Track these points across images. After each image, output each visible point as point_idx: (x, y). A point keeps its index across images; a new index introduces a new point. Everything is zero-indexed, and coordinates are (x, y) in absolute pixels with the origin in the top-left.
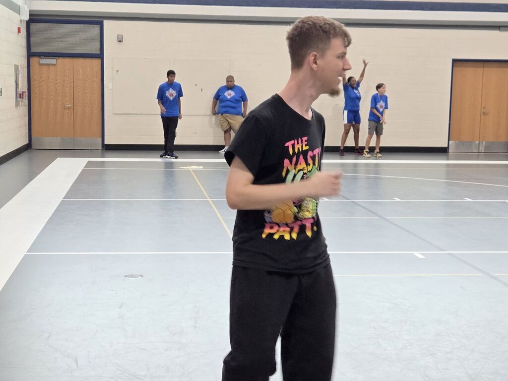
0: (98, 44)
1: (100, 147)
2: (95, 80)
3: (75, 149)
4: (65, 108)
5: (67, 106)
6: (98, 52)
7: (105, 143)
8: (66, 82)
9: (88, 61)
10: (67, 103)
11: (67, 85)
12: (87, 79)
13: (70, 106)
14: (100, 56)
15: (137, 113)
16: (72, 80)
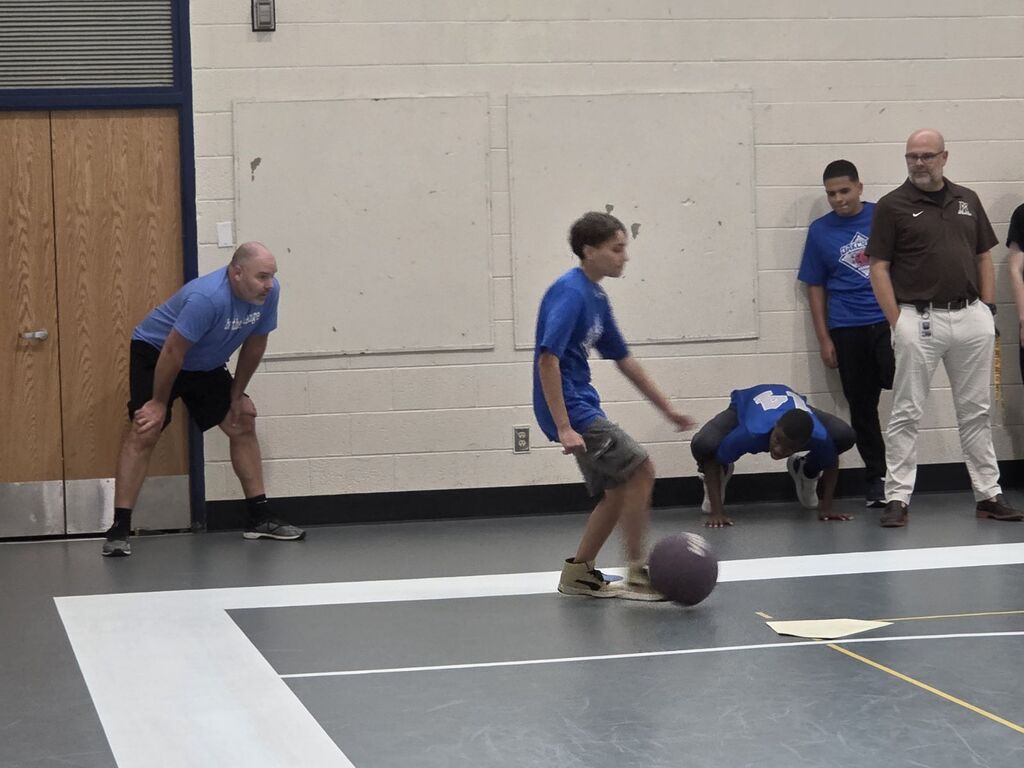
0: (164, 43)
1: (184, 520)
2: (151, 208)
3: (71, 531)
4: (18, 348)
5: (28, 335)
6: (164, 80)
7: (209, 497)
8: (21, 225)
9: (117, 125)
10: (27, 323)
11: (24, 238)
12: (117, 209)
13: (38, 335)
14: (175, 99)
15: (349, 350)
16: (47, 218)
